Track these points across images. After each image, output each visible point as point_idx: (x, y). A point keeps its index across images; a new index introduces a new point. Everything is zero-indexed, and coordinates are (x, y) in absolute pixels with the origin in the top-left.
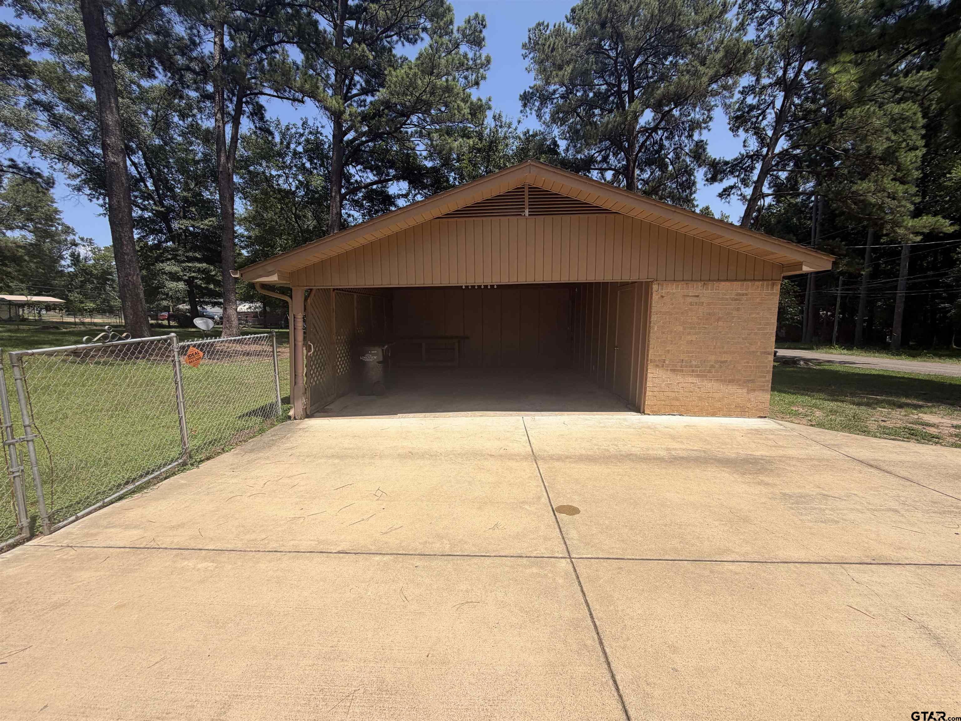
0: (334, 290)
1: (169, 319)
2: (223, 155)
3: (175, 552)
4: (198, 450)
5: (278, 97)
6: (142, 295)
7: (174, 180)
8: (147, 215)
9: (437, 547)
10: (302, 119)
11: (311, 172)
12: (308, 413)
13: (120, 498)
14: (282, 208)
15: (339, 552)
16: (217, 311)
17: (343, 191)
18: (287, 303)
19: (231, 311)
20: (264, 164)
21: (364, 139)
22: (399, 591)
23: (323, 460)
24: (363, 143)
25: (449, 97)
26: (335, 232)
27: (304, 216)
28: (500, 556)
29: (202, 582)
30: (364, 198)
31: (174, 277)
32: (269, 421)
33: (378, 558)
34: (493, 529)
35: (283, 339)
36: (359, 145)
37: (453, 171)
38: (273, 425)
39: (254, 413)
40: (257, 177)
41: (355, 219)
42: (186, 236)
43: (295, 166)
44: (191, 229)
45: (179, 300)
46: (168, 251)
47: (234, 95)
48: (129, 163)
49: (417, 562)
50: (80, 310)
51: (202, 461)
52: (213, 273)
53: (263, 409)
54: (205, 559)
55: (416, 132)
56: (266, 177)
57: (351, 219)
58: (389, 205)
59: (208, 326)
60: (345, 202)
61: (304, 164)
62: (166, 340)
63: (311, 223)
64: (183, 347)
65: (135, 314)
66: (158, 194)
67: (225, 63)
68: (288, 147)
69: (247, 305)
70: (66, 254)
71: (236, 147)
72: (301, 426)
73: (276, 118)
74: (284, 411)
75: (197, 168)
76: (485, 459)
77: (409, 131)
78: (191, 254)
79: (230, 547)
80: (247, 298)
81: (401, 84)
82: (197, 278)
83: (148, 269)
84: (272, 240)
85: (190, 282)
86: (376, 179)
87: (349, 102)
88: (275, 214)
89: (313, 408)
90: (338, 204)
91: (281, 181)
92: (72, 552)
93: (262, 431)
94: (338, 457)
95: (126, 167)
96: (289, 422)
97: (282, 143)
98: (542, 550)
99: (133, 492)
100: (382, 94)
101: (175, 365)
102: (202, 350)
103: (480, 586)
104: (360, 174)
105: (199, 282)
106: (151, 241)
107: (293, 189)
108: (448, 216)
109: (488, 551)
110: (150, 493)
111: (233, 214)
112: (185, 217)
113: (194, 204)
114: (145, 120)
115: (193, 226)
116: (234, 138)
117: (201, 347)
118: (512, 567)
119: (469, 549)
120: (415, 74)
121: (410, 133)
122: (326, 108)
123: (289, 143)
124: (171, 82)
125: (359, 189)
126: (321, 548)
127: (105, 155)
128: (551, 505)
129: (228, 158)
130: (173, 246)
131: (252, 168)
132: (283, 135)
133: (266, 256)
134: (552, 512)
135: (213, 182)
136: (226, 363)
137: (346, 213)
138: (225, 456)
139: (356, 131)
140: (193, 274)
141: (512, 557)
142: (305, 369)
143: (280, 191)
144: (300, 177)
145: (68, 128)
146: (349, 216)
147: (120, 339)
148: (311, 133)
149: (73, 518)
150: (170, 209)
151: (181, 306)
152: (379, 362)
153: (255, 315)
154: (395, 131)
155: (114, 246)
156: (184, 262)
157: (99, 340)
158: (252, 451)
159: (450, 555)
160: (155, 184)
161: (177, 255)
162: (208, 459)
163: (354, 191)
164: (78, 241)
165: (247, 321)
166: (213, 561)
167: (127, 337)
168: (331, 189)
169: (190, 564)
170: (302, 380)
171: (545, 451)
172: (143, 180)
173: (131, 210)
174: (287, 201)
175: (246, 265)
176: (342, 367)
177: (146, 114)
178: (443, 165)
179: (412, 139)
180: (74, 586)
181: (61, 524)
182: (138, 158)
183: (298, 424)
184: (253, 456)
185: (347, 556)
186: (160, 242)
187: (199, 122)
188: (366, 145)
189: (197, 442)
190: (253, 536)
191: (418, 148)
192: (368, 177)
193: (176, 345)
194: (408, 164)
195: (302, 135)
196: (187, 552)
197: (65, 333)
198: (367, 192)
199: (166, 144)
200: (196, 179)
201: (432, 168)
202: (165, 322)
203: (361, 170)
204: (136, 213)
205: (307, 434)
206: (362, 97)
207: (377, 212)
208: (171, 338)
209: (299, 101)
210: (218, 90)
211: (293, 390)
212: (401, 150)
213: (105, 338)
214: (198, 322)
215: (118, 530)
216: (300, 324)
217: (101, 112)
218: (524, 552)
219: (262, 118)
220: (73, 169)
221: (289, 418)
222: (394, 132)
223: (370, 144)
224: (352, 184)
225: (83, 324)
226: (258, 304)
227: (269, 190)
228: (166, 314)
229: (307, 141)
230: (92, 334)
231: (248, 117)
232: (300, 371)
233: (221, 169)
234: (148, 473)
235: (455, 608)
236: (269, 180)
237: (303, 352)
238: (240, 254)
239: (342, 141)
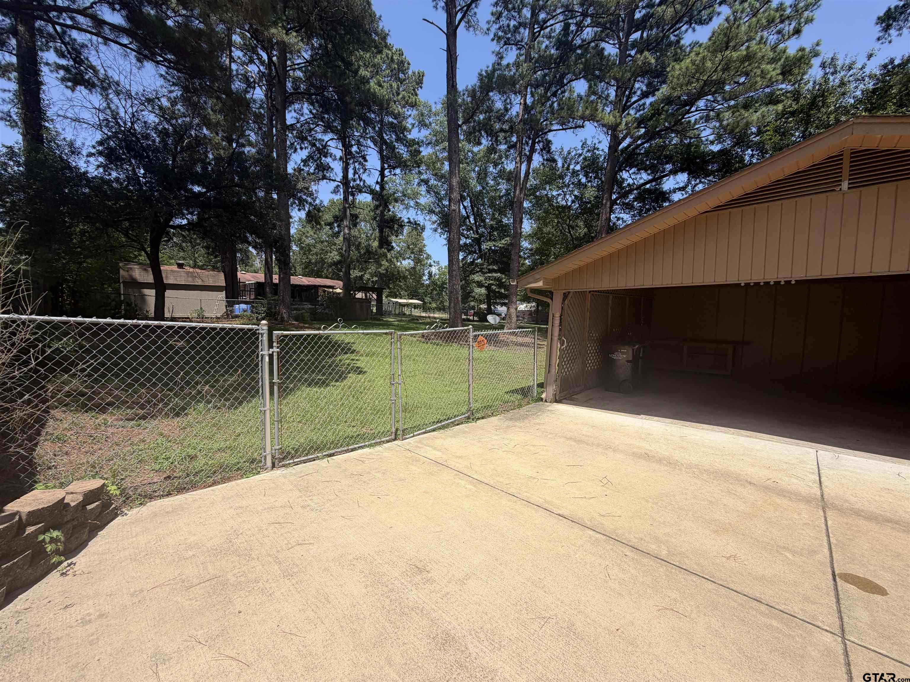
0: (590, 292)
1: (473, 316)
2: (518, 188)
3: (456, 472)
4: (478, 411)
5: (563, 129)
6: (460, 299)
7: (486, 213)
8: (468, 241)
9: (653, 547)
10: (581, 141)
11: (586, 185)
12: (557, 398)
13: (434, 430)
14: (558, 222)
15: (559, 515)
16: (502, 309)
17: (614, 197)
18: (549, 304)
19: (512, 310)
20: (548, 188)
21: (639, 142)
22: (603, 567)
23: (562, 440)
24: (638, 146)
25: (750, 65)
26: (603, 236)
27: (577, 226)
28: (728, 588)
29: (467, 496)
30: (635, 199)
31: (480, 285)
32: (526, 400)
33: (591, 533)
34: (728, 558)
35: (543, 333)
36: (634, 149)
37: (750, 147)
38: (529, 403)
39: (516, 391)
40: (541, 199)
41: (624, 221)
42: (489, 254)
43: (573, 183)
44: (493, 248)
45: (481, 302)
46: (478, 266)
47: (530, 139)
48: (462, 207)
49: (627, 551)
50: (429, 309)
51: (478, 419)
52: (504, 280)
53: (523, 389)
54: (470, 482)
55: (701, 118)
56: (548, 198)
57: (620, 222)
58: (662, 202)
59: (495, 321)
60: (615, 207)
61: (580, 180)
62: (466, 330)
63: (582, 231)
64: (475, 336)
65: (455, 312)
66: (476, 226)
67: (526, 116)
68: (568, 169)
69: (525, 305)
70: (426, 272)
71: (528, 179)
72: (550, 408)
73: (560, 147)
74: (538, 393)
75: (501, 202)
76: (742, 485)
77: (693, 119)
78: (491, 267)
79: (486, 482)
80: (526, 299)
81: (684, 75)
82: (493, 285)
83: (465, 279)
84: (547, 250)
85: (488, 288)
86: (650, 177)
87: (627, 112)
88: (553, 227)
89: (562, 395)
90: (608, 210)
91: (559, 199)
92: (410, 454)
93: (520, 406)
94: (575, 440)
95: (459, 209)
96: (541, 403)
97: (563, 167)
98: (796, 610)
99: (440, 428)
100: (664, 90)
101: (469, 348)
102: (486, 338)
103: (692, 603)
104: (633, 177)
105: (494, 287)
106: (469, 259)
107: (569, 204)
108: (719, 208)
109: (714, 577)
110: (448, 432)
111: (521, 233)
112: (490, 240)
113: (496, 229)
114: (474, 176)
115: (494, 246)
116: (527, 173)
117: (486, 336)
118: (741, 604)
119: (688, 564)
120: (704, 58)
121: (693, 121)
122: (604, 125)
123: (569, 166)
124: (490, 143)
125: (630, 192)
126: (546, 506)
127: (450, 205)
128: (833, 568)
129: (521, 190)
130: (481, 262)
131: (538, 194)
132: (565, 159)
133: (542, 263)
134: (831, 577)
135: (510, 210)
136: (504, 350)
137: (616, 217)
138: (493, 419)
139: (631, 138)
140: (491, 282)
141: (745, 595)
142: (558, 360)
143: (558, 207)
144: (576, 193)
145: (434, 192)
146: (618, 219)
147: (443, 328)
148: (589, 151)
149: (412, 435)
150: (482, 235)
151: (481, 306)
152: (628, 361)
153: (530, 313)
154: (676, 124)
155: (449, 265)
156: (486, 273)
157: (433, 329)
158: (511, 419)
159: (665, 561)
160: (475, 219)
161: (483, 268)
162: (483, 418)
163: (625, 195)
164: (433, 264)
165: (524, 318)
166: (475, 486)
167: (447, 327)
168: (603, 197)
169: (463, 483)
170: (555, 369)
171: (847, 501)
172: (468, 217)
173: (460, 239)
174: (563, 214)
175: (526, 272)
176: (591, 363)
177: (474, 171)
178: (736, 144)
179: (697, 126)
180: (408, 472)
181: (407, 436)
182: (467, 203)
183: (548, 406)
184: (510, 423)
185: (565, 520)
186: (474, 260)
187: (505, 166)
188: (641, 147)
189: (478, 405)
190: (501, 480)
191: (703, 134)
192: (641, 178)
193: (472, 334)
194: (688, 154)
195: (580, 155)
196: (462, 475)
197: (421, 323)
198: (639, 193)
199: (483, 188)
200: (499, 210)
201: (720, 151)
202: (471, 318)
203: (634, 173)
204: (463, 241)
205: (553, 416)
206: (643, 101)
207: (648, 210)
208: (469, 329)
209: (580, 127)
210: (519, 140)
211: (546, 378)
212: (681, 141)
213: (436, 326)
214: (490, 318)
215: (431, 449)
216: (557, 322)
217: (451, 178)
218: (765, 598)
219: (549, 152)
220: (434, 218)
221: (542, 399)
222: (674, 126)
223: (645, 145)
224: (623, 188)
225: (429, 317)
226: (534, 304)
227: (550, 208)
228: (472, 311)
229: (585, 159)
230: (431, 324)
231: (539, 153)
232: (553, 361)
233: (516, 200)
234: (448, 419)
235: (657, 608)
236: (549, 200)
237: (557, 345)
238: (523, 264)
239: (616, 151)
